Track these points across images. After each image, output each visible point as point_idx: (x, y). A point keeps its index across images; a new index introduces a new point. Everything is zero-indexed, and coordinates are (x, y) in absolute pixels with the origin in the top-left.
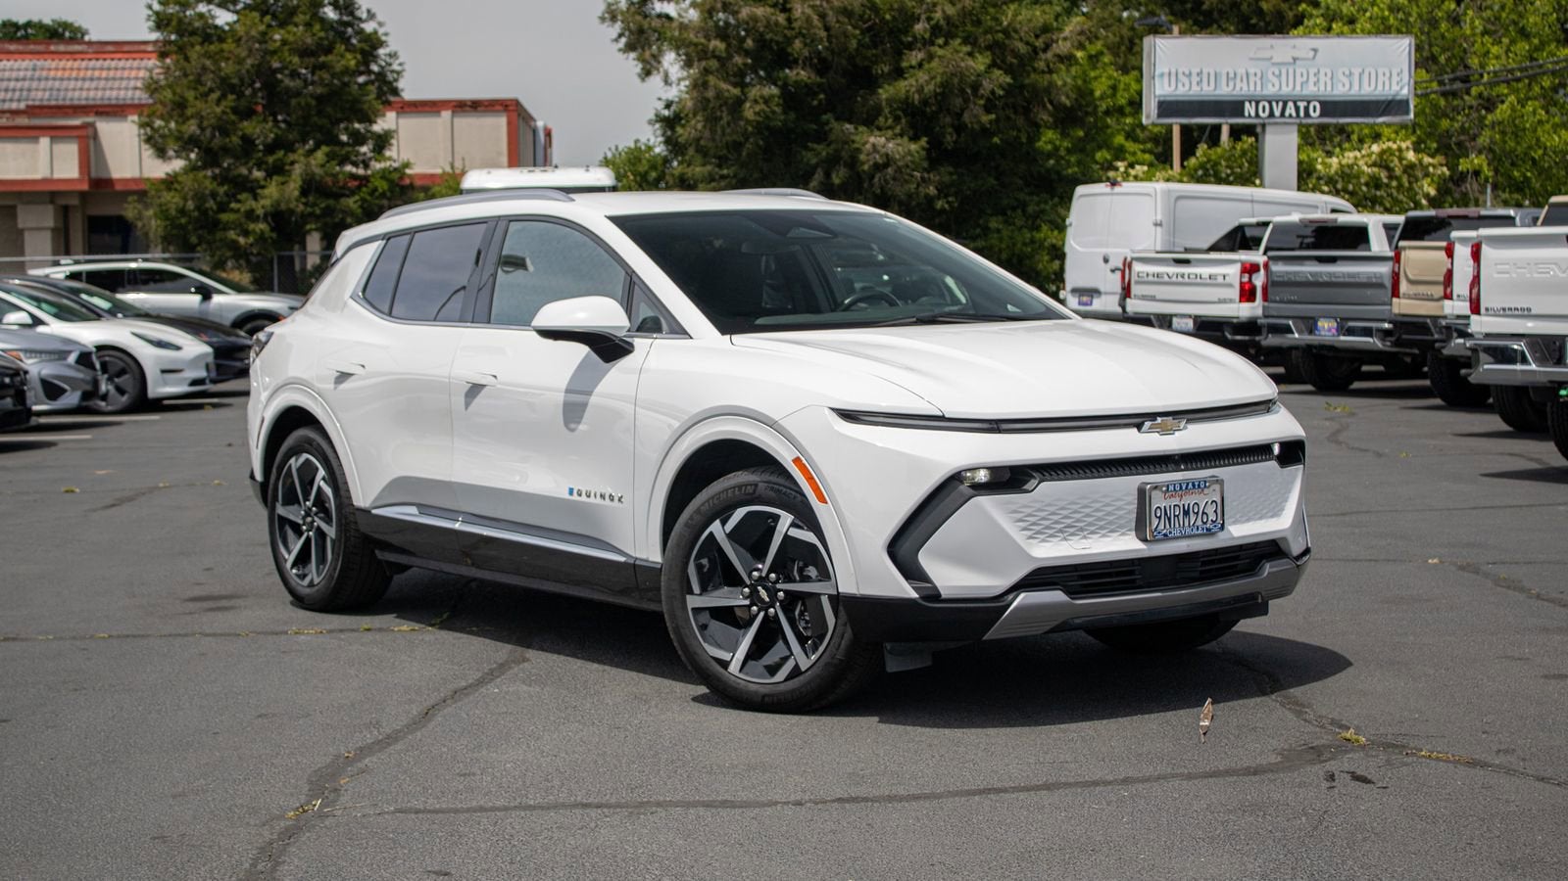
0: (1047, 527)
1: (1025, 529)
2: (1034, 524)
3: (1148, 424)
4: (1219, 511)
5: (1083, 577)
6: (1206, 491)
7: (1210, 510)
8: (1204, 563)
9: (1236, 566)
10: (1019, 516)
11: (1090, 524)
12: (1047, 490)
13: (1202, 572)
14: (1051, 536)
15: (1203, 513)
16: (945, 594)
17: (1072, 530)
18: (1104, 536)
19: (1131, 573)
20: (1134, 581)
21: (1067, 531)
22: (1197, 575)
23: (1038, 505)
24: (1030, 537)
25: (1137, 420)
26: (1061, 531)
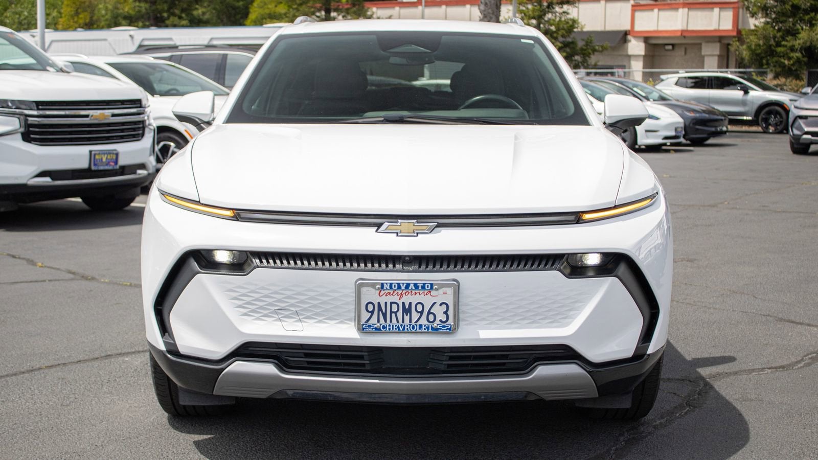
0: (262, 308)
1: (240, 306)
2: (248, 303)
3: (386, 225)
4: (451, 313)
5: (307, 355)
6: (433, 293)
7: (439, 311)
8: (451, 358)
9: (504, 364)
10: (234, 294)
11: (305, 310)
12: (261, 274)
13: (449, 366)
14: (266, 316)
15: (429, 313)
16: (182, 351)
17: (287, 313)
18: (320, 322)
19: (361, 357)
20: (364, 365)
21: (281, 312)
22: (442, 367)
23: (252, 288)
24: (245, 314)
25: (375, 220)
26: (275, 312)
